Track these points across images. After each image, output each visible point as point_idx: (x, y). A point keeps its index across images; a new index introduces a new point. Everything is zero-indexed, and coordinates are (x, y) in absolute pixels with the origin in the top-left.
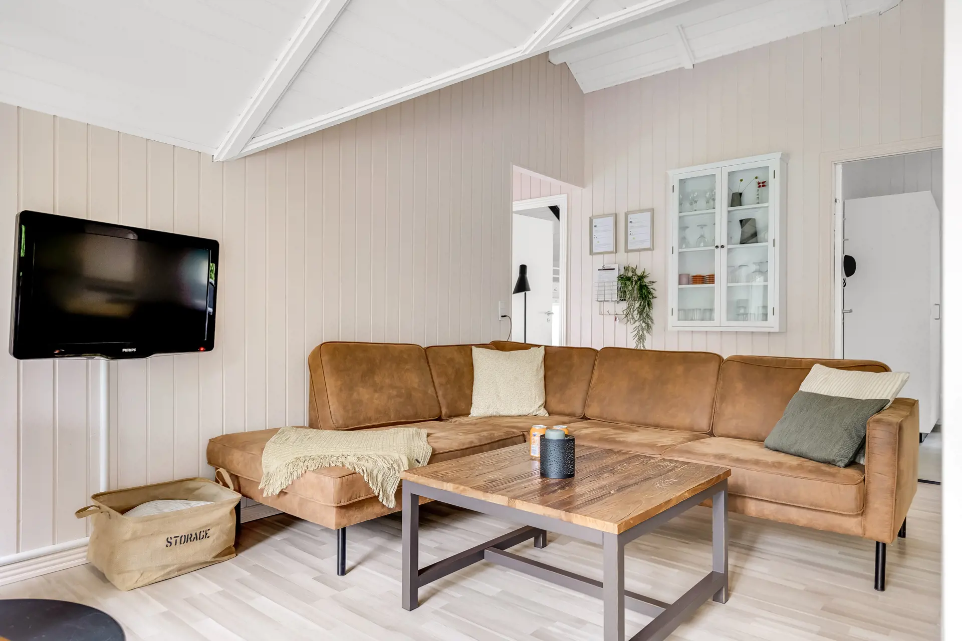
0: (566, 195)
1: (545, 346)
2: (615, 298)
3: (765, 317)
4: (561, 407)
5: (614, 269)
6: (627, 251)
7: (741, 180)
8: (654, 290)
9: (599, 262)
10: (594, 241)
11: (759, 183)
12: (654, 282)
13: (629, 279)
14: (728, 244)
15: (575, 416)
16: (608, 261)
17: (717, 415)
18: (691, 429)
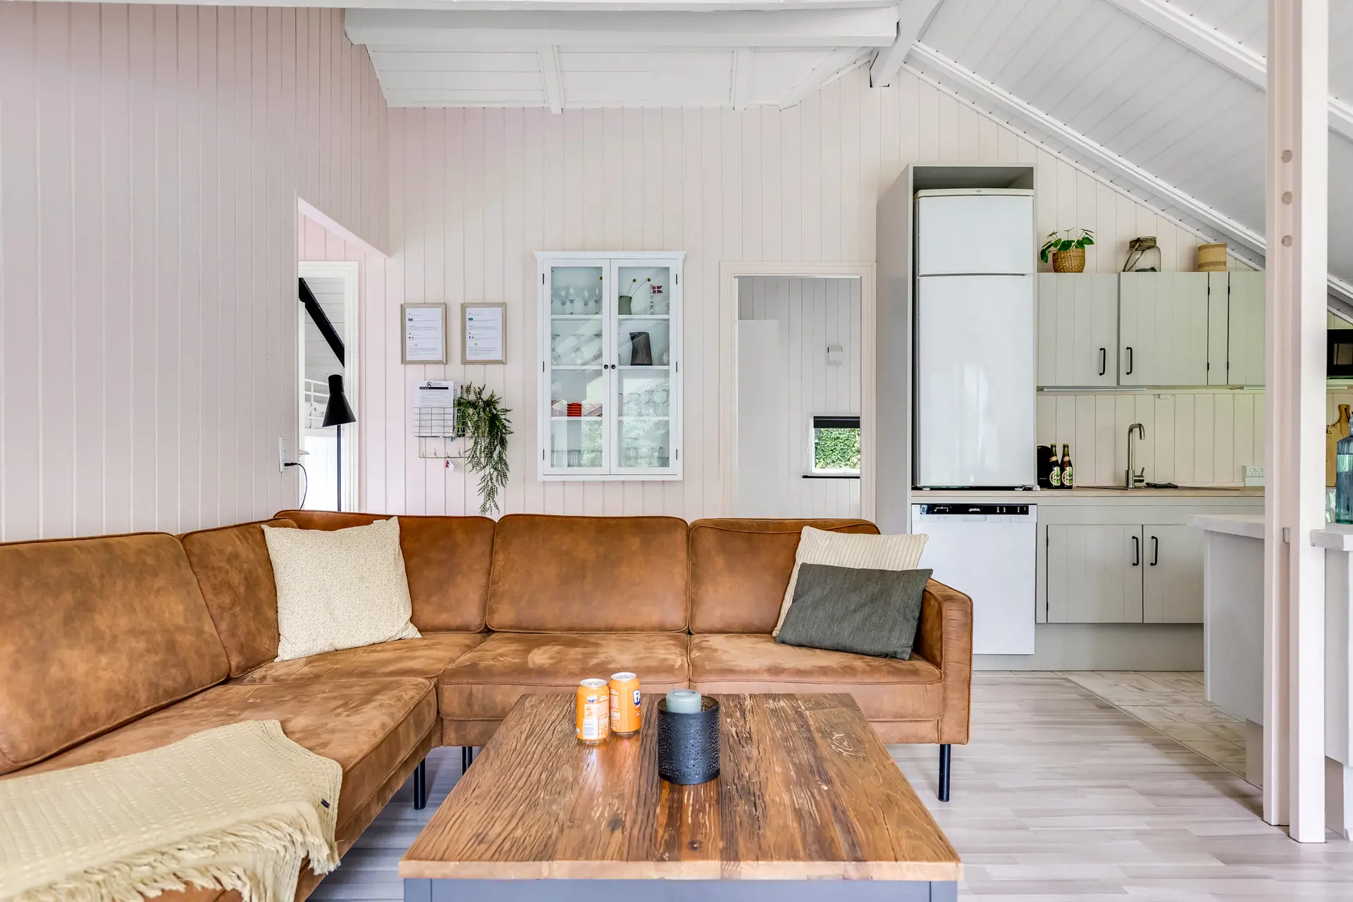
0: (357, 263)
1: (399, 517)
2: (450, 432)
3: (664, 462)
4: (443, 618)
5: (447, 388)
6: (465, 362)
7: (634, 281)
8: (509, 421)
9: (419, 376)
10: (409, 343)
11: (654, 288)
12: (508, 411)
13: (473, 405)
14: (620, 364)
15: (470, 631)
16: (434, 374)
17: (693, 603)
18: (662, 629)
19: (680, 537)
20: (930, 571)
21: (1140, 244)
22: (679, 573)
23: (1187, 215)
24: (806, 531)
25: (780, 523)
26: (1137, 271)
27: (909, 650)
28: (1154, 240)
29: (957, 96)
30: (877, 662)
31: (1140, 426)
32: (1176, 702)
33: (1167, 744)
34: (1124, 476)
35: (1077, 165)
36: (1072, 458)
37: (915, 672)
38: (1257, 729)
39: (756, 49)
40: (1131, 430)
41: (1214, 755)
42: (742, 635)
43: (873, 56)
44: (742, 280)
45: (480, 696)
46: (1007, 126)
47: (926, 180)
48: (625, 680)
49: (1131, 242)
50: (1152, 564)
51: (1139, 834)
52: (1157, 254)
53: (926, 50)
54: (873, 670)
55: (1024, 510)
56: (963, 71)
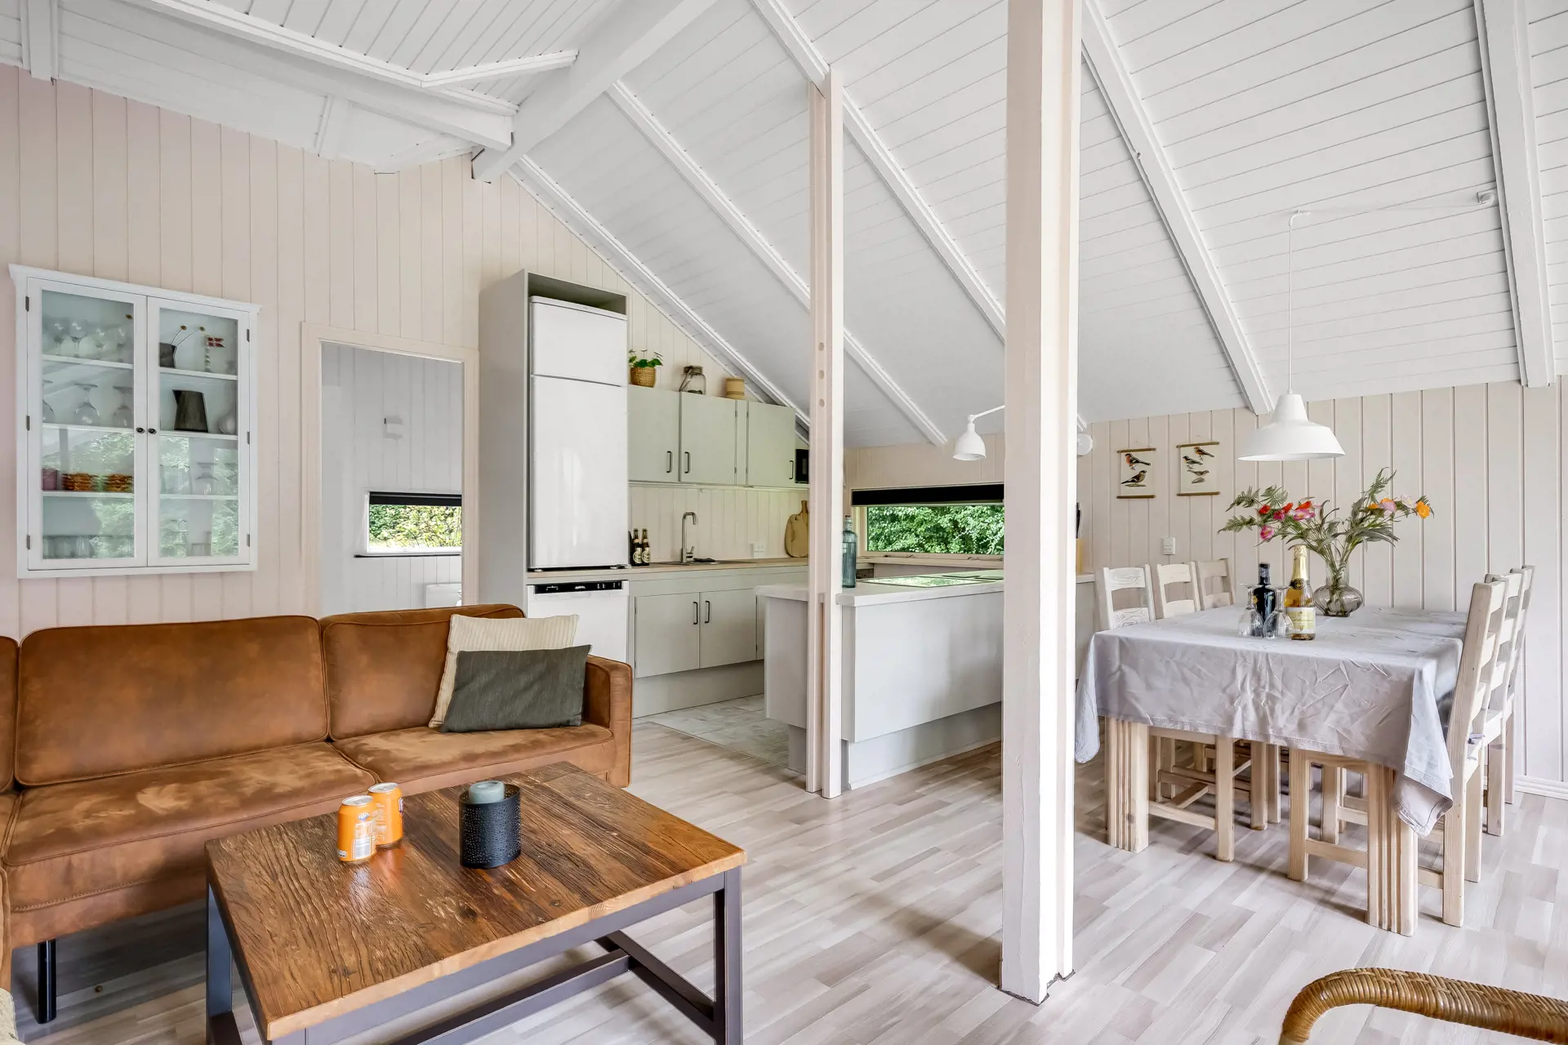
7: (183, 328)
11: (210, 339)
14: (161, 429)
17: (333, 708)
18: (297, 741)
19: (313, 637)
20: (588, 647)
21: (691, 371)
22: (316, 677)
23: (722, 354)
24: (456, 619)
25: (425, 613)
26: (690, 391)
27: (580, 717)
28: (700, 369)
29: (538, 198)
30: (558, 732)
31: (693, 514)
32: (729, 724)
33: (737, 756)
34: (679, 552)
35: (647, 297)
36: (649, 540)
37: (593, 735)
38: (802, 732)
39: (354, 104)
40: (684, 517)
41: (766, 756)
42: (398, 732)
43: (476, 153)
44: (324, 345)
45: (86, 867)
46: (593, 249)
47: (541, 288)
48: (388, 792)
49: (686, 368)
50: (706, 622)
51: (747, 822)
52: (702, 380)
53: (531, 164)
54: (560, 739)
55: (617, 585)
56: (561, 192)
